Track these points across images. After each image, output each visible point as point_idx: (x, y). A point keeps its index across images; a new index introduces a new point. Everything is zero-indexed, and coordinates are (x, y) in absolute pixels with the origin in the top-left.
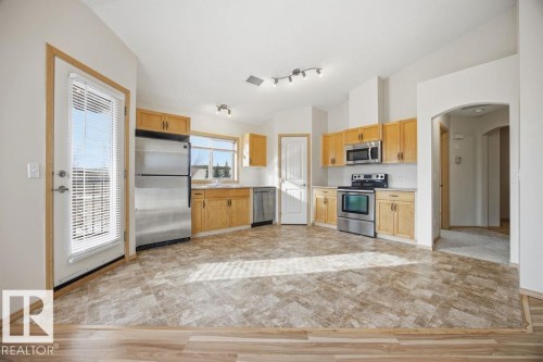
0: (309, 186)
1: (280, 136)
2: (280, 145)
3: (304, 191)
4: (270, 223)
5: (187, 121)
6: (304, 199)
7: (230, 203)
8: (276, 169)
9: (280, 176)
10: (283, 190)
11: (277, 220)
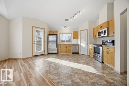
0: (88, 44)
1: (80, 31)
2: (80, 33)
3: (86, 45)
4: (78, 53)
5: (57, 31)
6: (86, 48)
7: (66, 48)
8: (79, 40)
9: (80, 41)
10: (81, 45)
11: (79, 53)
